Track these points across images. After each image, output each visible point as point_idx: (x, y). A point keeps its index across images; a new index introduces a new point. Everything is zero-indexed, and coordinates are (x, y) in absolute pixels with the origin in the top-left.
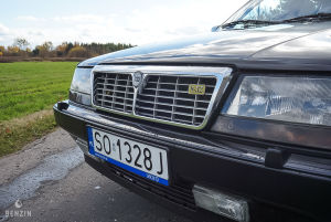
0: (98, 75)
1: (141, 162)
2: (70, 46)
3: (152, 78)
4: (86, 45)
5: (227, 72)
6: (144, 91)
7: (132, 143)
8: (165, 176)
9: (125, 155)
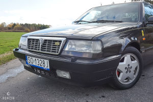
0: (29, 39)
1: (42, 65)
2: (15, 25)
3: (46, 40)
4: (22, 25)
5: (65, 39)
6: (43, 44)
7: (39, 59)
8: (49, 68)
9: (37, 63)
